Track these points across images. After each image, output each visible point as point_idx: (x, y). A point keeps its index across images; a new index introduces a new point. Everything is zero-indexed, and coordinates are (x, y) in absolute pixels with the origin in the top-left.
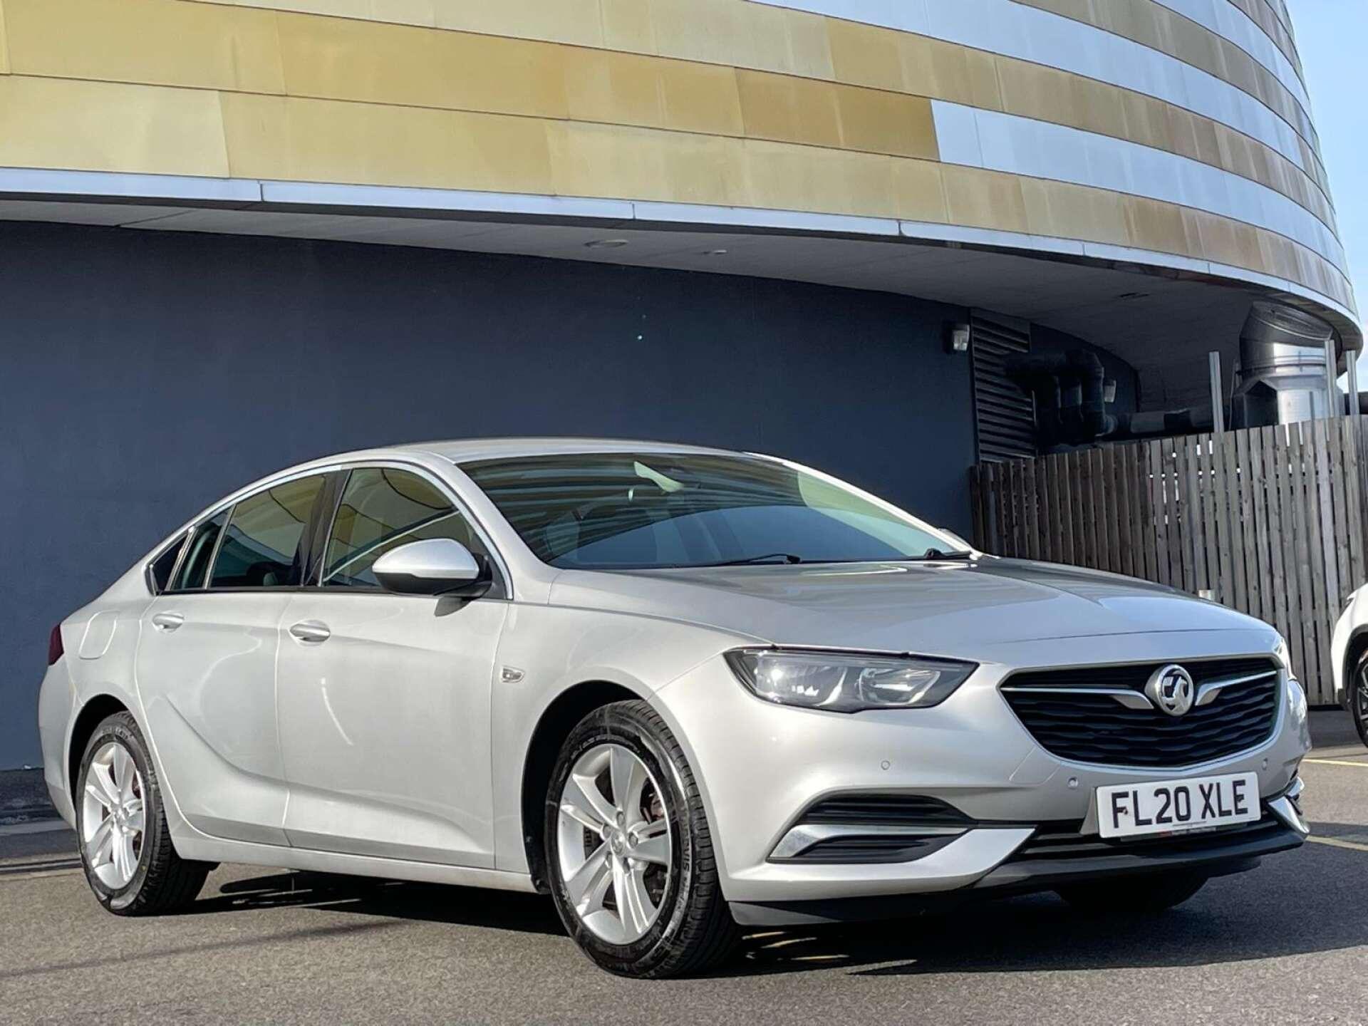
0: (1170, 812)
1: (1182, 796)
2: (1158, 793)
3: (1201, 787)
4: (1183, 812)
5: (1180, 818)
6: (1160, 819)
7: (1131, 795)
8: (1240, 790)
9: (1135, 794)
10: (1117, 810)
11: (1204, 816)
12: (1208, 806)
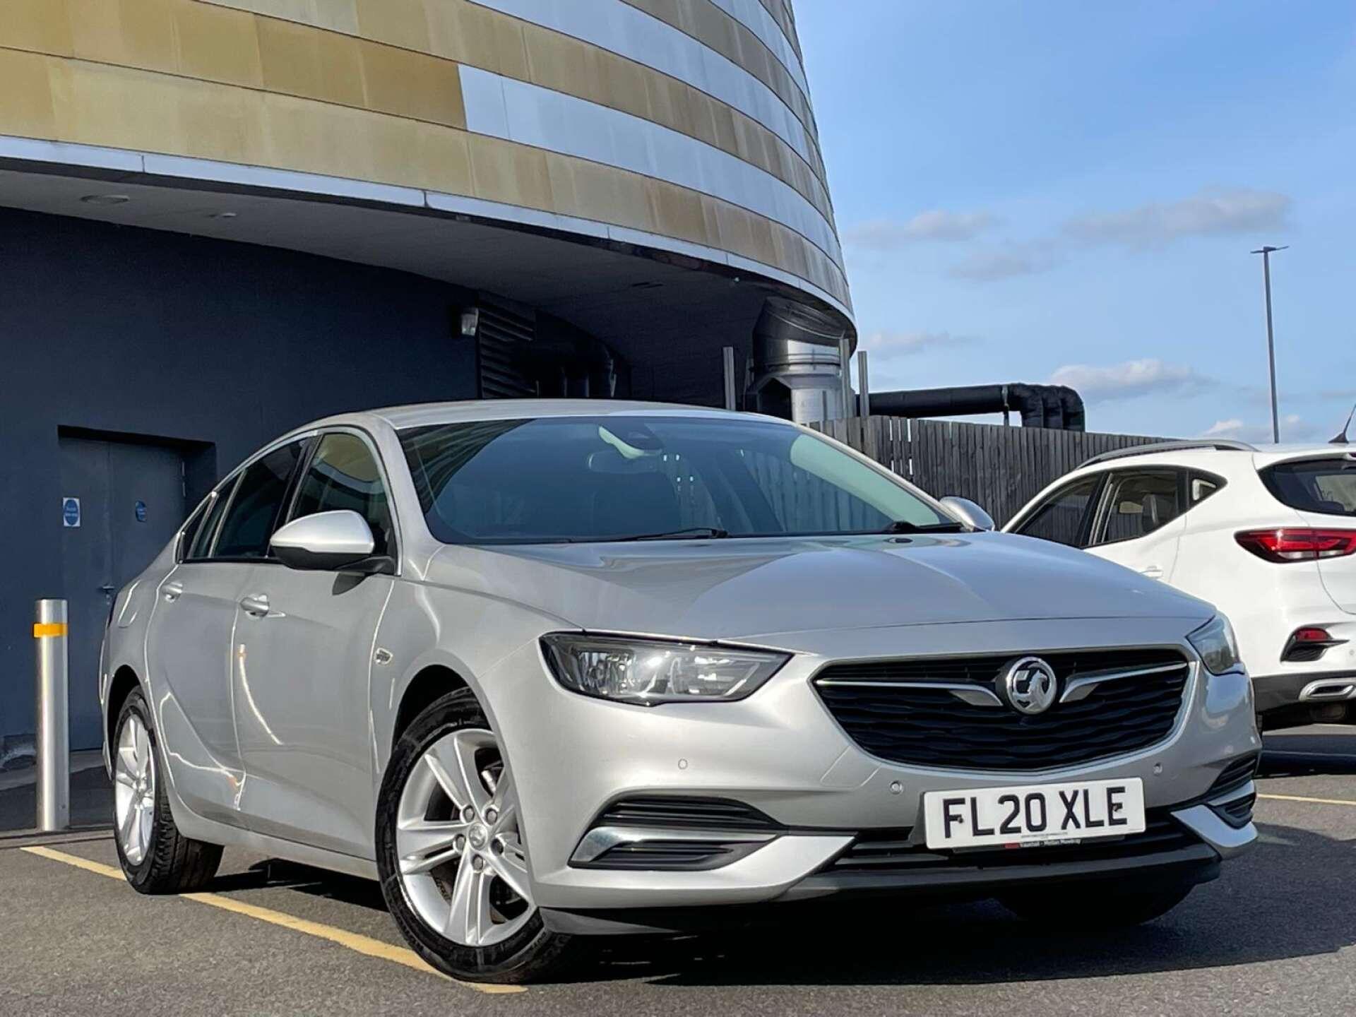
0: (1020, 821)
1: (1035, 804)
2: (1003, 800)
3: (1062, 795)
4: (1036, 821)
5: (1031, 828)
6: (1005, 829)
7: (968, 802)
8: (1116, 798)
9: (974, 801)
10: (949, 818)
11: (1064, 827)
12: (1070, 815)
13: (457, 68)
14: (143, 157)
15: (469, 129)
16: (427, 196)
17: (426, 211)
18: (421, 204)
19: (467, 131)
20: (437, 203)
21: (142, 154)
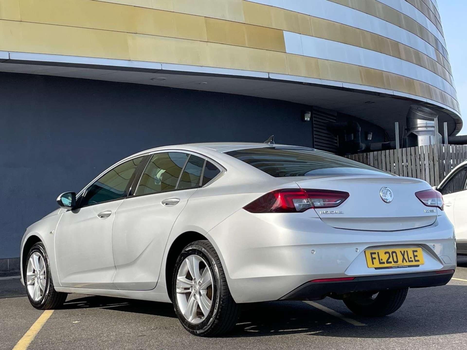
13: (283, 32)
14: (162, 65)
15: (287, 52)
16: (269, 74)
17: (269, 79)
18: (267, 77)
19: (286, 53)
20: (272, 77)
21: (162, 64)
